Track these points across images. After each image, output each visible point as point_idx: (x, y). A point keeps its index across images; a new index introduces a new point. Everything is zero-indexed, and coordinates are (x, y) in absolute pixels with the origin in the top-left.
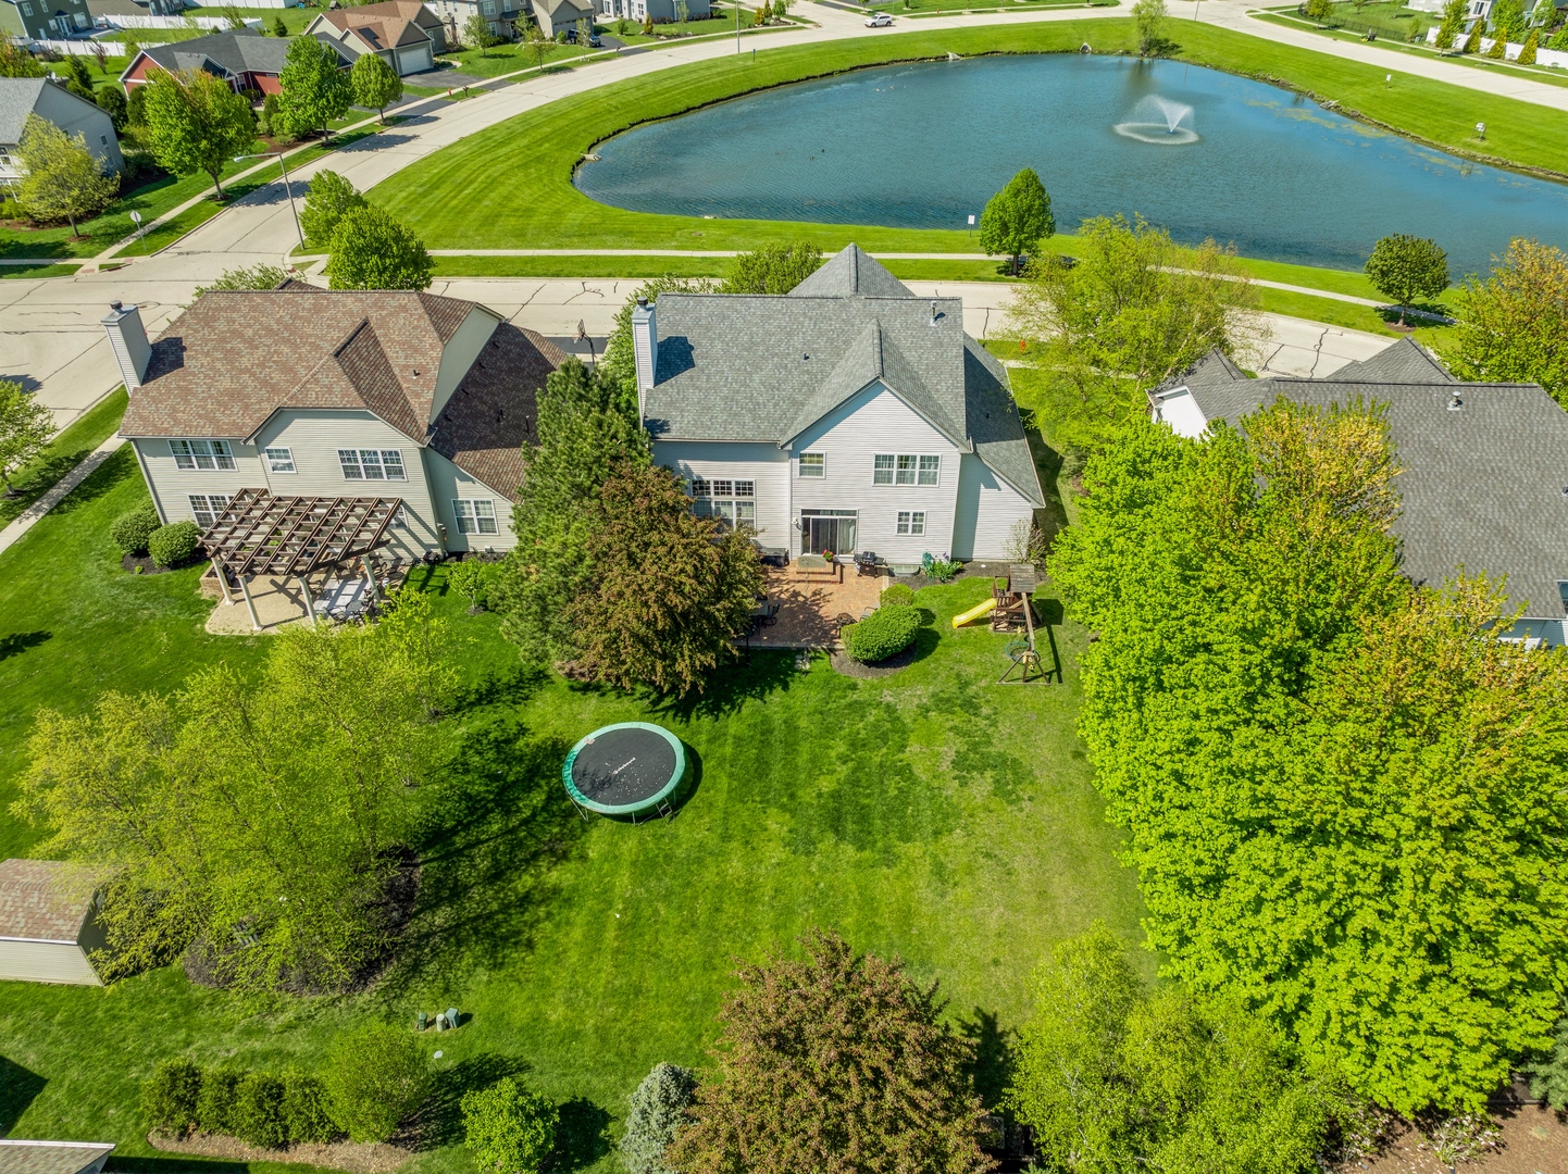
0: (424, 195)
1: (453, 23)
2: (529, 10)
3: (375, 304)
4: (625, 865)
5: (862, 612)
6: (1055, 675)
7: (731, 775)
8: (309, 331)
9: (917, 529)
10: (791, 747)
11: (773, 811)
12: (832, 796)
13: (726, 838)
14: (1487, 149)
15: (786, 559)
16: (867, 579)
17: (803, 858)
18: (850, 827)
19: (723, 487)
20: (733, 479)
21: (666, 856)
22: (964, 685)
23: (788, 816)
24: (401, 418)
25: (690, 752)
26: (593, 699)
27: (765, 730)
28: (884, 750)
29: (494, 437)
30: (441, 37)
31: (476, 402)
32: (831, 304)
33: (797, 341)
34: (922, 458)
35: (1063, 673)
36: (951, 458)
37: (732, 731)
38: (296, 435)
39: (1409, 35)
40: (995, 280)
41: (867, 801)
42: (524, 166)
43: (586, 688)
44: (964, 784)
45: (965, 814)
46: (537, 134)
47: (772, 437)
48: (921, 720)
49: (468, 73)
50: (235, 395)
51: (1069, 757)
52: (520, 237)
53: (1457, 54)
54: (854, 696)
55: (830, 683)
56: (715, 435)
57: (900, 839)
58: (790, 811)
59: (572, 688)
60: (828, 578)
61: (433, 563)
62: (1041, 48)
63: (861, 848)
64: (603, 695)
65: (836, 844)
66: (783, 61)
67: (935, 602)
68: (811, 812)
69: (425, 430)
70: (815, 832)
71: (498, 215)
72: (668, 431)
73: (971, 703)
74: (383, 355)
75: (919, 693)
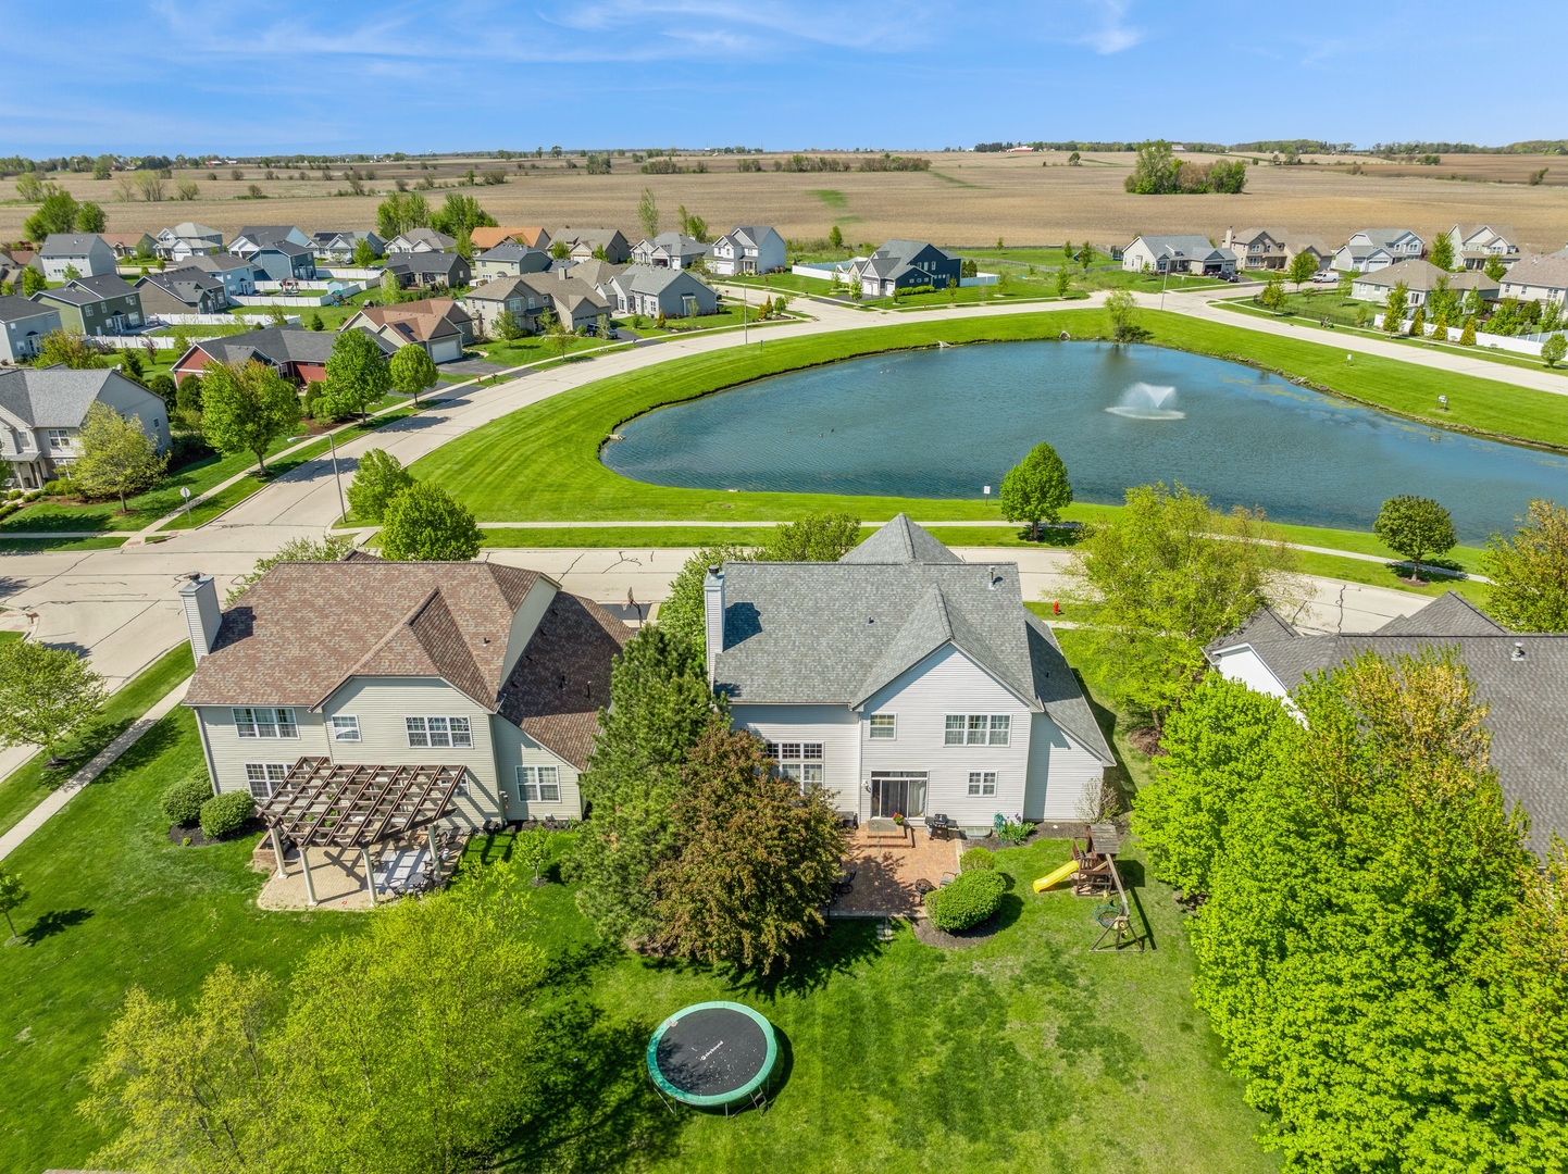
0: (460, 472)
1: (480, 318)
2: (552, 307)
3: (446, 574)
4: (721, 1164)
5: (941, 878)
6: (1147, 941)
7: (825, 1059)
8: (380, 600)
9: (989, 790)
10: (885, 1026)
11: (874, 1099)
12: (935, 1081)
13: (827, 1130)
14: (1452, 418)
15: (855, 823)
16: (938, 842)
17: (913, 1152)
18: (959, 1115)
19: (791, 750)
20: (802, 742)
21: (764, 1153)
22: (1056, 954)
23: (890, 1104)
24: (472, 686)
25: (780, 1034)
26: (669, 976)
27: (854, 1008)
28: (983, 1028)
29: (557, 703)
30: (469, 330)
31: (539, 669)
32: (891, 570)
33: (861, 606)
34: (993, 718)
35: (1156, 938)
36: (1021, 716)
37: (819, 1009)
38: (366, 705)
39: (1360, 321)
40: (1018, 545)
41: (972, 1085)
42: (554, 445)
43: (661, 965)
44: (1072, 1063)
45: (1079, 1097)
46: (564, 417)
47: (843, 699)
48: (1017, 993)
49: (495, 362)
50: (303, 663)
51: (1177, 1029)
52: (556, 510)
53: (1404, 337)
54: (942, 969)
55: (915, 955)
56: (786, 698)
57: (1013, 1127)
58: (893, 1099)
59: (646, 965)
60: (900, 842)
61: (492, 832)
62: (1023, 336)
63: (974, 1139)
64: (679, 972)
65: (947, 1135)
66: (788, 350)
67: (1012, 865)
68: (915, 1099)
69: (495, 696)
70: (921, 1121)
71: (534, 490)
72: (739, 695)
73: (1065, 972)
74: (453, 623)
75: (1010, 964)
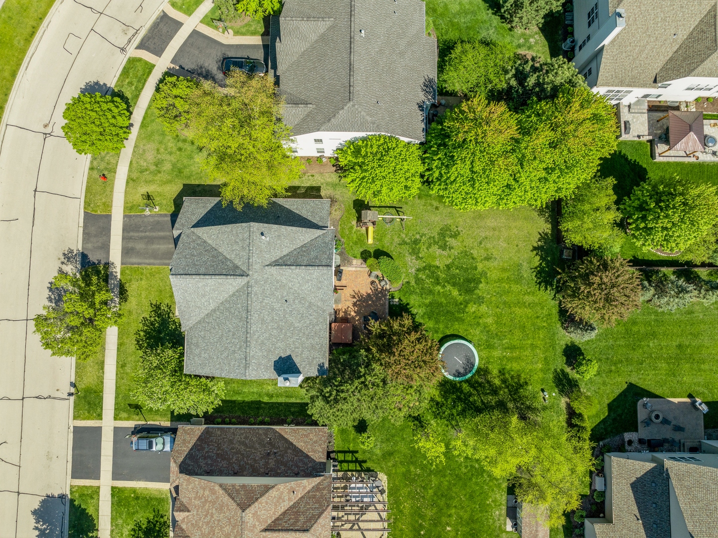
7: (453, 324)
10: (439, 305)
11: (467, 310)
12: (460, 291)
16: (343, 276)
17: (485, 300)
18: (472, 285)
21: (486, 342)
22: (405, 243)
27: (431, 314)
28: (439, 273)
33: (277, 306)
35: (397, 206)
45: (465, 249)
48: (423, 260)
51: (438, 211)
54: (413, 283)
57: (476, 270)
58: (467, 304)
63: (480, 282)
65: (480, 290)
67: (357, 249)
68: (467, 298)
72: (323, 363)
73: (414, 241)
75: (410, 259)
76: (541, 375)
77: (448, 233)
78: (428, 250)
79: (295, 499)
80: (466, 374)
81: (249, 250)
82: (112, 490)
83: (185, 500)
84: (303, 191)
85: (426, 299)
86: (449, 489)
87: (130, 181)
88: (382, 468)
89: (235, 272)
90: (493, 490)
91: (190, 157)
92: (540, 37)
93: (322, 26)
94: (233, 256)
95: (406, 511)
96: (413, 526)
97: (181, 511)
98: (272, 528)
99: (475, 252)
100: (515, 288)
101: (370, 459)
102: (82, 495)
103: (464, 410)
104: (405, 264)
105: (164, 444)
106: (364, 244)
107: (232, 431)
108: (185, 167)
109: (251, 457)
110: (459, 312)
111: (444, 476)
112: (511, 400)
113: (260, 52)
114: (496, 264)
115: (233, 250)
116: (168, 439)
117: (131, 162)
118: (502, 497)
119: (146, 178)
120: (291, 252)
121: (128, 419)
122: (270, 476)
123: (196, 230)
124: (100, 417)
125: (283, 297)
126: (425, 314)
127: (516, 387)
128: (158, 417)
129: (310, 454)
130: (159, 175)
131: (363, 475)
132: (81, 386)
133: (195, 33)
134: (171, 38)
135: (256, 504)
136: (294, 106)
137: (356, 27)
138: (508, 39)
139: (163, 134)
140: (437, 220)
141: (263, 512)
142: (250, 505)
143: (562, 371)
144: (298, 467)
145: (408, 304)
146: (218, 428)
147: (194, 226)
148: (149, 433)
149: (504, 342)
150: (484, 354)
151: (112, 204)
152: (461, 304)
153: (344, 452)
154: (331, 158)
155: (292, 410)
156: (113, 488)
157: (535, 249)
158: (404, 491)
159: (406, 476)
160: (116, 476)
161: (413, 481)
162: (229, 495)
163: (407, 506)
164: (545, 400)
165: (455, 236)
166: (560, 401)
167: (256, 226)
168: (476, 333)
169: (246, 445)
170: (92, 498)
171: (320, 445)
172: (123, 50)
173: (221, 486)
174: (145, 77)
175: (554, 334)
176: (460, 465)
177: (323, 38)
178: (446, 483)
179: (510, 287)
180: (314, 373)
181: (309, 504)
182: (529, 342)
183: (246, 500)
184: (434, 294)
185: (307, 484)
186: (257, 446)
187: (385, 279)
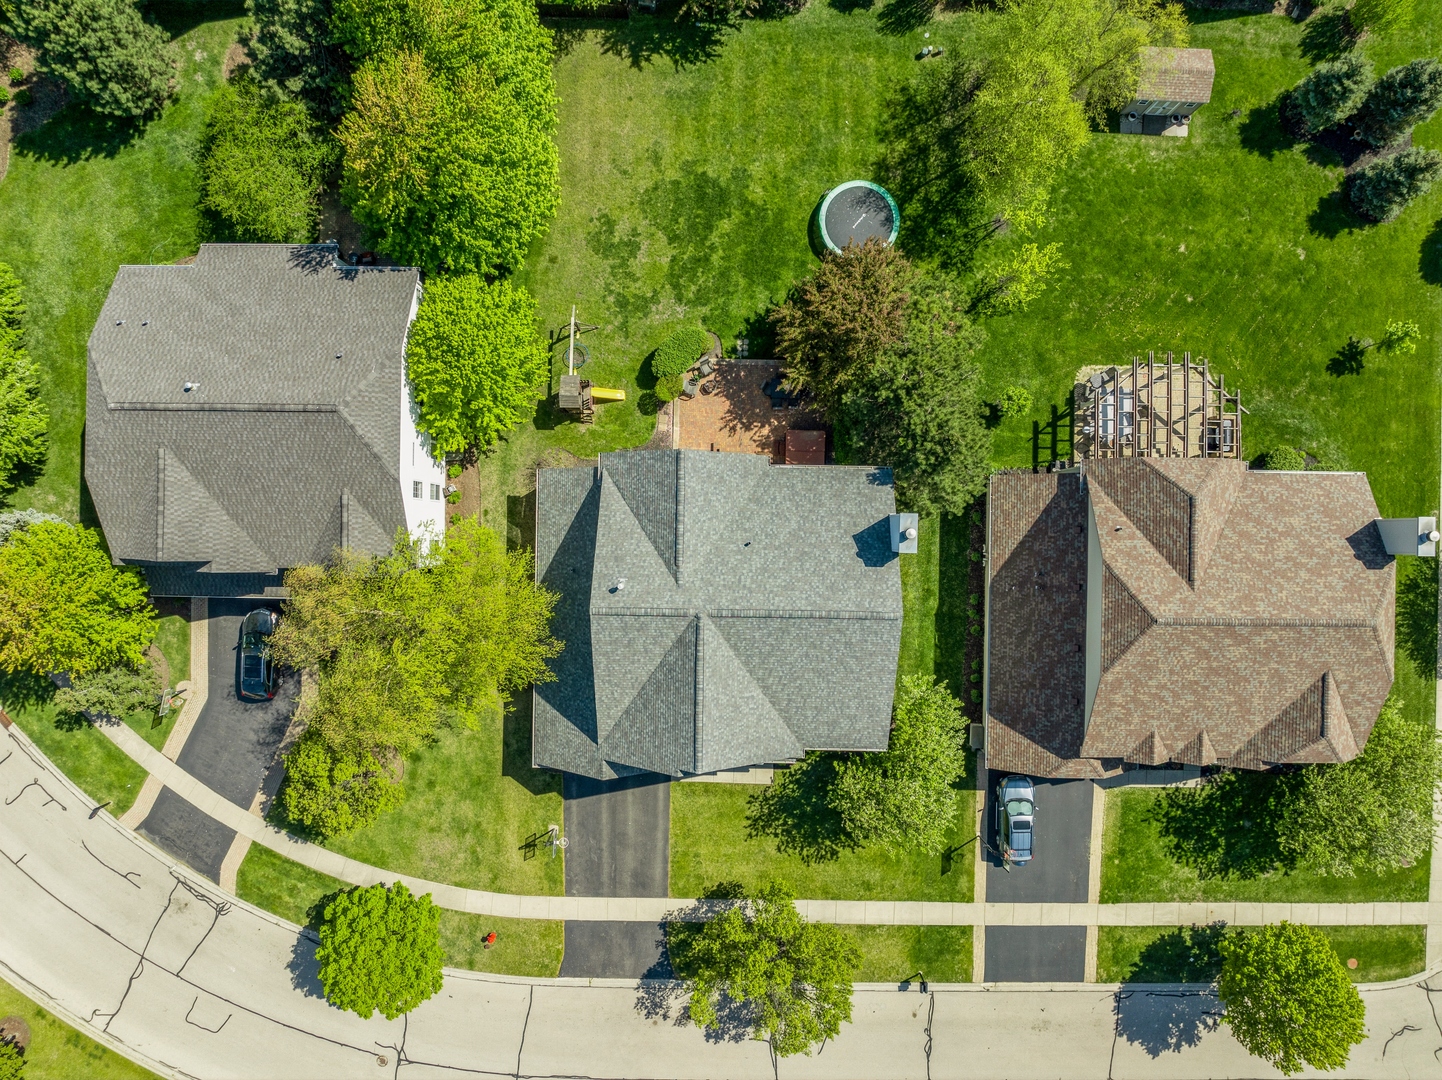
3: (1191, 605)
7: (788, 232)
8: (1245, 577)
11: (760, 203)
12: (721, 215)
13: (788, 181)
17: (739, 166)
18: (710, 190)
21: (824, 166)
22: (624, 326)
23: (750, 199)
28: (685, 257)
31: (1066, 581)
33: (757, 562)
41: (699, 212)
45: (636, 205)
48: (658, 288)
51: (559, 258)
54: (705, 310)
57: (679, 183)
58: (748, 203)
65: (719, 177)
68: (735, 202)
73: (621, 307)
75: (657, 316)
76: (889, 59)
77: (603, 238)
78: (638, 279)
79: (1129, 527)
80: (887, 206)
81: (646, 615)
82: (1107, 902)
83: (1132, 745)
84: (517, 532)
85: (737, 285)
86: (1108, 244)
87: (495, 885)
88: (1066, 376)
89: (689, 645)
90: (1110, 161)
91: (447, 763)
92: (190, 38)
93: (176, 473)
94: (658, 650)
95: (1150, 328)
96: (1177, 317)
97: (1152, 752)
98: (1186, 568)
99: (644, 185)
100: (716, 105)
101: (1049, 399)
102: (1116, 960)
103: (958, 213)
104: (668, 326)
105: (1020, 800)
106: (626, 408)
107: (996, 662)
108: (467, 773)
109: (1047, 620)
110: (764, 219)
111: (1084, 254)
112: (938, 121)
113: (224, 624)
114: (666, 143)
115: (646, 651)
116: (1010, 792)
117: (457, 885)
118: (1124, 144)
119: (491, 853)
120: (648, 535)
121: (971, 875)
122: (1085, 580)
123: (602, 734)
124: (966, 931)
125: (739, 551)
126: (767, 288)
127: (912, 110)
128: (969, 814)
129: (1042, 506)
130: (484, 825)
131: (1080, 412)
132: (907, 969)
133: (185, 761)
134: (194, 810)
135: (1141, 597)
136: (345, 532)
137: (179, 400)
138: (196, 105)
139: (398, 819)
140: (576, 259)
141: (1156, 586)
142: (1144, 610)
143: (881, 16)
144: (1067, 528)
145: (747, 321)
146: (991, 689)
147: (594, 739)
148: (998, 832)
149: (823, 130)
150: (846, 168)
151: (544, 921)
152: (747, 214)
153: (1036, 448)
154: (449, 476)
155: (954, 550)
156: (1103, 900)
157: (636, 63)
158: (1112, 332)
159: (1082, 327)
160: (1080, 896)
161: (1091, 314)
162: (1123, 652)
163: (1140, 328)
164: (938, 53)
165: (609, 224)
166: (940, 23)
167: (598, 602)
168: (804, 185)
169: (1025, 633)
170: (1120, 940)
171: (1025, 487)
172: (220, 910)
173: (1105, 669)
174: (278, 862)
175: (808, 31)
176: (1062, 222)
177: (200, 473)
178: (1097, 251)
179: (714, 115)
180: (888, 493)
181: (1140, 500)
182: (824, 80)
183: (1133, 616)
184: (728, 269)
185: (1101, 505)
186: (1027, 610)
187: (697, 365)
